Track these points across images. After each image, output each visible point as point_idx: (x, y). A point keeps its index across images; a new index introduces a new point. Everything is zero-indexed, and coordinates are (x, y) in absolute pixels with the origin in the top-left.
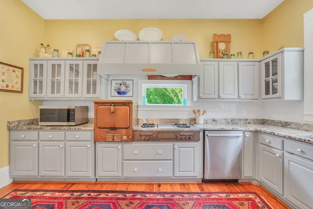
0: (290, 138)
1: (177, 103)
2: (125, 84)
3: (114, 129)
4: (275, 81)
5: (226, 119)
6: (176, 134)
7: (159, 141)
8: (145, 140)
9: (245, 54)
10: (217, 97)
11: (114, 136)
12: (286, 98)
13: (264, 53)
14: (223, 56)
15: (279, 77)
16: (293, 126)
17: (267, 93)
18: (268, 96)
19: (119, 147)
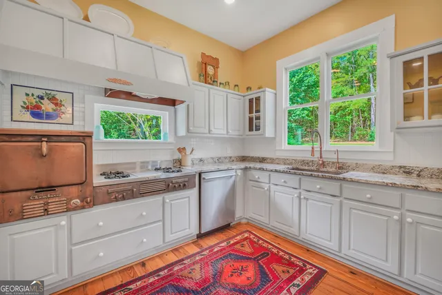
0: (276, 171)
1: (142, 138)
2: (53, 99)
3: (51, 188)
4: (258, 118)
5: (213, 158)
6: (167, 183)
7: (143, 196)
8: (116, 200)
9: (232, 85)
10: (207, 132)
11: (47, 204)
12: (267, 136)
13: (247, 89)
14: (212, 82)
15: (261, 114)
16: (268, 161)
17: (251, 129)
18: (251, 133)
19: (63, 223)
